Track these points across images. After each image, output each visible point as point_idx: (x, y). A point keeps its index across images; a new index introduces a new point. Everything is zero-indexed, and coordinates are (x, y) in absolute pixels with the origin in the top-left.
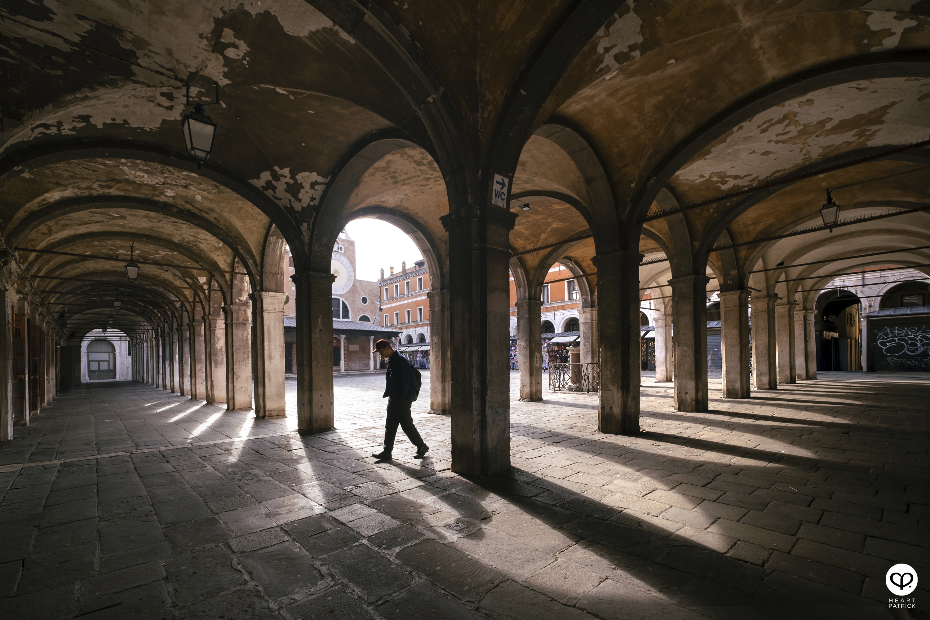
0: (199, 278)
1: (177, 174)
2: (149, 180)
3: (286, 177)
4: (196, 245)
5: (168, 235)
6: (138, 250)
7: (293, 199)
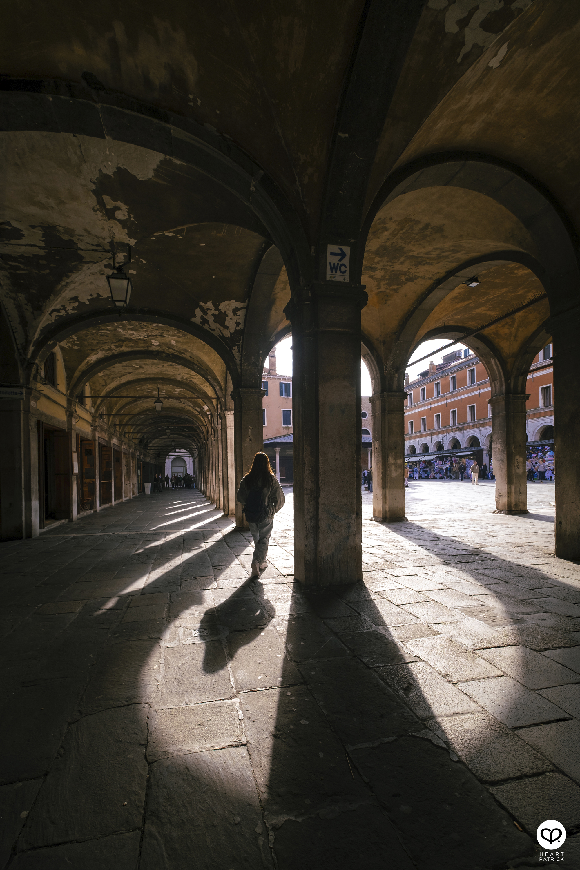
0: (203, 406)
1: (150, 326)
2: (138, 336)
3: (211, 310)
4: (191, 381)
5: (173, 375)
6: (164, 390)
7: (221, 328)
